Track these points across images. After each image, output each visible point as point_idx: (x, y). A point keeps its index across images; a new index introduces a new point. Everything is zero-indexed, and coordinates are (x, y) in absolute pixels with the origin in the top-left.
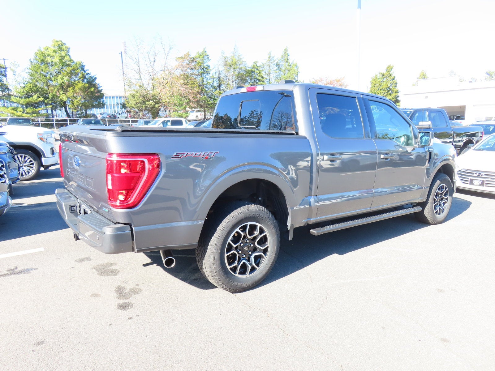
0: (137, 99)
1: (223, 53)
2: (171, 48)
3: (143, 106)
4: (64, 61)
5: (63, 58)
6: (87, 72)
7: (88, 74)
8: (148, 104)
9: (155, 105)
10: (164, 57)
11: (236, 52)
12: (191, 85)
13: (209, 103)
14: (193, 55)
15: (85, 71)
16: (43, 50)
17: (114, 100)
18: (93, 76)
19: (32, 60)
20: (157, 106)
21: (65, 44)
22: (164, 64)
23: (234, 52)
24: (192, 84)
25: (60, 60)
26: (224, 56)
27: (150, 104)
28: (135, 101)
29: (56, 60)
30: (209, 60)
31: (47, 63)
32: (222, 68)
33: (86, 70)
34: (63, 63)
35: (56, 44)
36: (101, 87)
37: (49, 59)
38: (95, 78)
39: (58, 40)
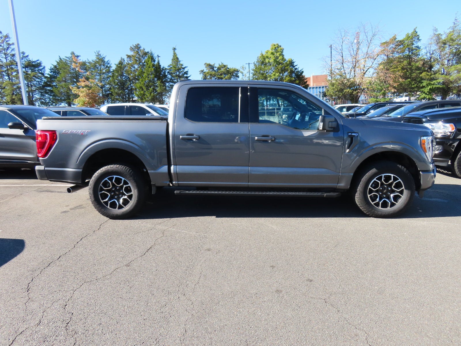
0: (336, 87)
1: (436, 30)
2: (374, 35)
3: (341, 94)
4: (278, 60)
5: (277, 58)
6: (296, 67)
7: (296, 69)
8: (346, 92)
9: (353, 92)
10: (367, 45)
11: (456, 27)
12: (393, 70)
13: (413, 86)
14: (400, 38)
15: (294, 67)
16: (264, 54)
17: (317, 90)
18: (301, 70)
19: (256, 63)
20: (355, 93)
21: (280, 46)
22: (366, 52)
23: (453, 27)
24: (395, 68)
25: (274, 60)
26: (437, 33)
27: (347, 92)
28: (333, 89)
29: (272, 61)
30: (420, 40)
31: (266, 64)
32: (434, 47)
33: (296, 66)
34: (277, 62)
35: (274, 47)
36: (306, 79)
37: (267, 60)
38: (303, 72)
39: (275, 44)
